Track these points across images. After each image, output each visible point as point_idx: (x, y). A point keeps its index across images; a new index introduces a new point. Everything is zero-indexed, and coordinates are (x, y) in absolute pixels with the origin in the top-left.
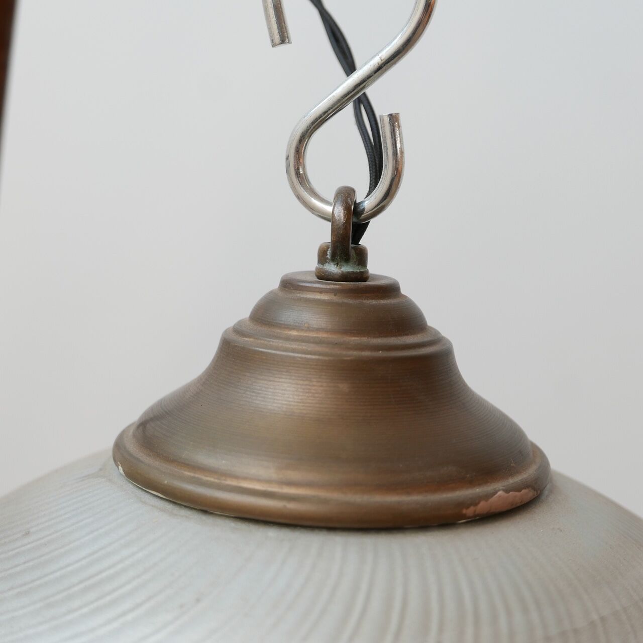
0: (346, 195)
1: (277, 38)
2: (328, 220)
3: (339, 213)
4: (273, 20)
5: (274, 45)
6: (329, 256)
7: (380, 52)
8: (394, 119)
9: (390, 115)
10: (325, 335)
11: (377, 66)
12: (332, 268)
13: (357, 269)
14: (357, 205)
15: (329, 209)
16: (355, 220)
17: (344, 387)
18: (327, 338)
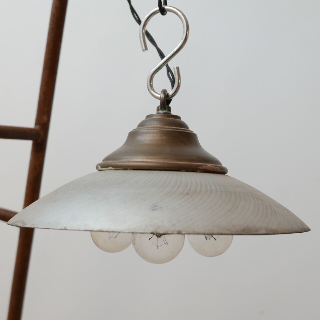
0: (164, 92)
1: (144, 49)
2: (159, 99)
3: (162, 96)
4: (143, 43)
5: (143, 51)
6: (160, 108)
7: (173, 50)
8: (178, 68)
9: (177, 67)
10: (159, 126)
11: (172, 54)
12: (161, 112)
13: (168, 112)
14: (167, 94)
15: (159, 96)
16: (167, 99)
17: (164, 138)
18: (159, 127)
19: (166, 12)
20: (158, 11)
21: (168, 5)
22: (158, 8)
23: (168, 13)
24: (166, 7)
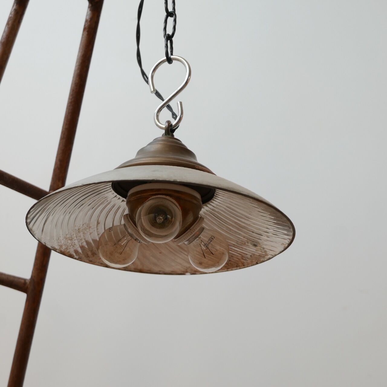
0: (169, 122)
1: (152, 90)
3: (167, 125)
14: (171, 124)
15: (164, 126)
16: (171, 128)
19: (172, 61)
20: (165, 60)
21: (173, 55)
22: (165, 58)
23: (174, 61)
24: (172, 57)
